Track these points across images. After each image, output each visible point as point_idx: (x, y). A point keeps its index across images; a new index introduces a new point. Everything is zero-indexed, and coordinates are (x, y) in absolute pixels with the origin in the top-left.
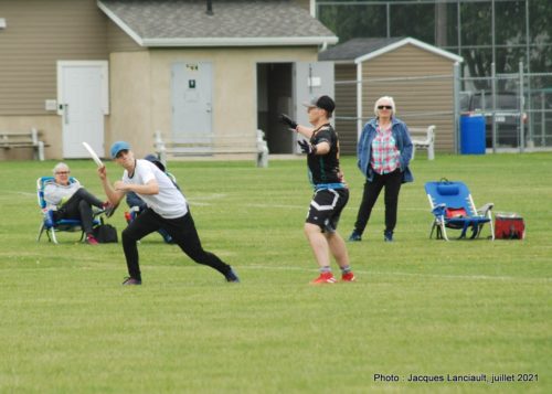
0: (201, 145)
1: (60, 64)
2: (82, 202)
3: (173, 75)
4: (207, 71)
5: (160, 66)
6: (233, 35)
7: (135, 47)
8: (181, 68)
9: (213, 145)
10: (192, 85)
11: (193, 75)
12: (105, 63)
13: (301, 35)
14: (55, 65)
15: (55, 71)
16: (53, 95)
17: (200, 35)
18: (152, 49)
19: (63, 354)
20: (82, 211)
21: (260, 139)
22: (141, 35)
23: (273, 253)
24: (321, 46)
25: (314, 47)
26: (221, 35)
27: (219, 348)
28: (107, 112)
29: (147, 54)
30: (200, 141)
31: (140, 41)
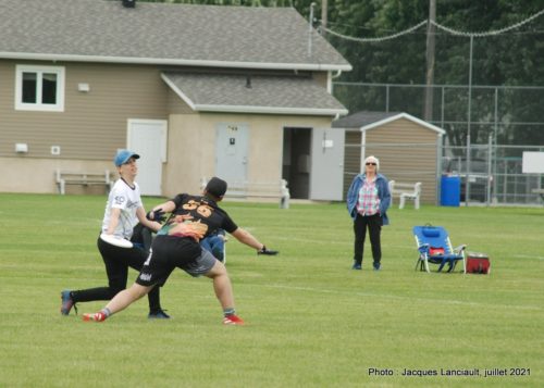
0: (237, 189)
1: (130, 121)
2: (144, 230)
3: (217, 133)
4: (244, 132)
5: (207, 127)
6: (266, 104)
7: (190, 111)
8: (224, 129)
9: (247, 190)
10: (232, 143)
11: (233, 134)
12: (165, 122)
13: (319, 107)
14: (126, 122)
15: (126, 126)
16: (123, 144)
17: (240, 103)
18: (202, 113)
19: (129, 347)
21: (284, 187)
22: (194, 102)
23: (292, 276)
24: (333, 116)
25: (330, 117)
26: (257, 104)
27: (250, 347)
28: (165, 161)
29: (197, 116)
30: (236, 186)
31: (193, 106)
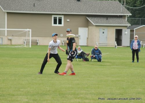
0: (105, 44)
1: (79, 28)
2: (83, 54)
3: (100, 31)
4: (106, 30)
5: (97, 29)
6: (111, 24)
8: (101, 30)
9: (107, 44)
10: (103, 33)
11: (104, 31)
12: (87, 28)
13: (124, 24)
16: (78, 34)
17: (105, 23)
18: (96, 26)
20: (83, 55)
21: (116, 43)
22: (94, 23)
23: (118, 64)
24: (127, 26)
25: (126, 26)
26: (109, 24)
27: (108, 81)
28: (87, 37)
29: (95, 27)
30: (104, 43)
31: (94, 24)
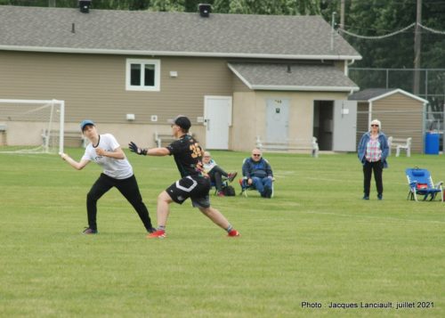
0: (282, 144)
1: (206, 97)
2: (216, 174)
3: (267, 106)
4: (286, 104)
5: (260, 101)
6: (302, 84)
7: (248, 90)
8: (272, 102)
9: (288, 145)
10: (278, 111)
11: (279, 106)
12: (230, 98)
13: (339, 86)
14: (203, 98)
15: (203, 101)
16: (202, 114)
17: (283, 84)
18: (256, 91)
19: (205, 256)
20: (217, 178)
21: (314, 142)
22: (251, 83)
23: (321, 205)
24: (349, 92)
25: (346, 92)
26: (295, 84)
27: (291, 255)
28: (230, 124)
29: (253, 93)
30: (280, 142)
31: (250, 86)
